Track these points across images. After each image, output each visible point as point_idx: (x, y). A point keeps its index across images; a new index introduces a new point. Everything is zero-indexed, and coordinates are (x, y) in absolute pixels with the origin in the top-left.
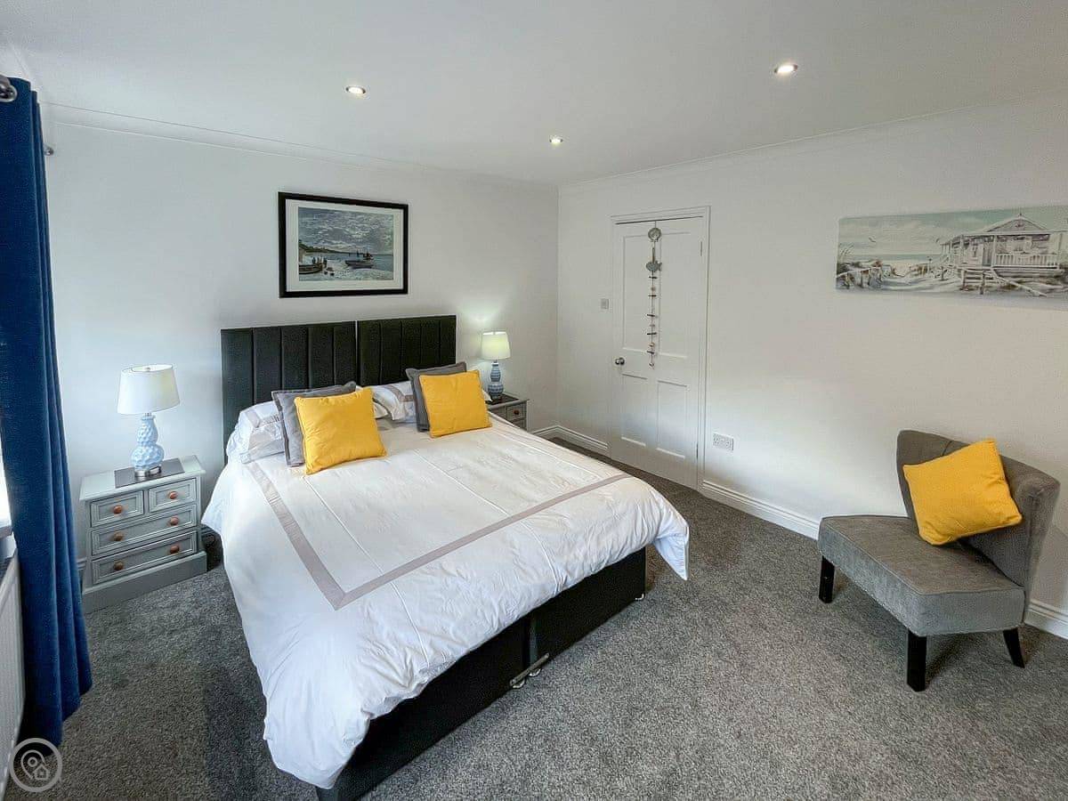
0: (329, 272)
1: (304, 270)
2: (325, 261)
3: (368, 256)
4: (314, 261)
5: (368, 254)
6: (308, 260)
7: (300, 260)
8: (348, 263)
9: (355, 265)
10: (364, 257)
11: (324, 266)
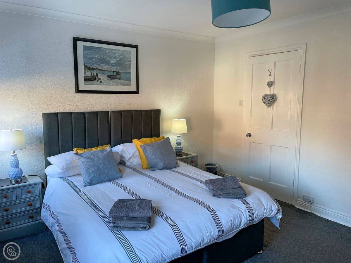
0: (99, 81)
1: (87, 79)
2: (97, 75)
3: (118, 73)
4: (91, 74)
6: (88, 74)
7: (85, 73)
8: (109, 76)
9: (112, 77)
10: (116, 73)
11: (96, 77)
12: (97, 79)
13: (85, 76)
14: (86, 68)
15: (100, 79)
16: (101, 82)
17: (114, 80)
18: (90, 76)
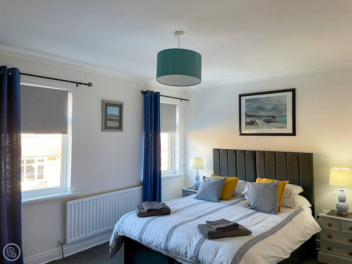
0: (257, 125)
1: (247, 124)
2: (255, 121)
4: (251, 120)
5: (273, 116)
6: (249, 120)
7: (246, 120)
8: (265, 121)
9: (268, 122)
10: (272, 117)
11: (254, 122)
12: (255, 124)
13: (246, 122)
14: (247, 116)
15: (257, 124)
17: (270, 124)
18: (249, 122)
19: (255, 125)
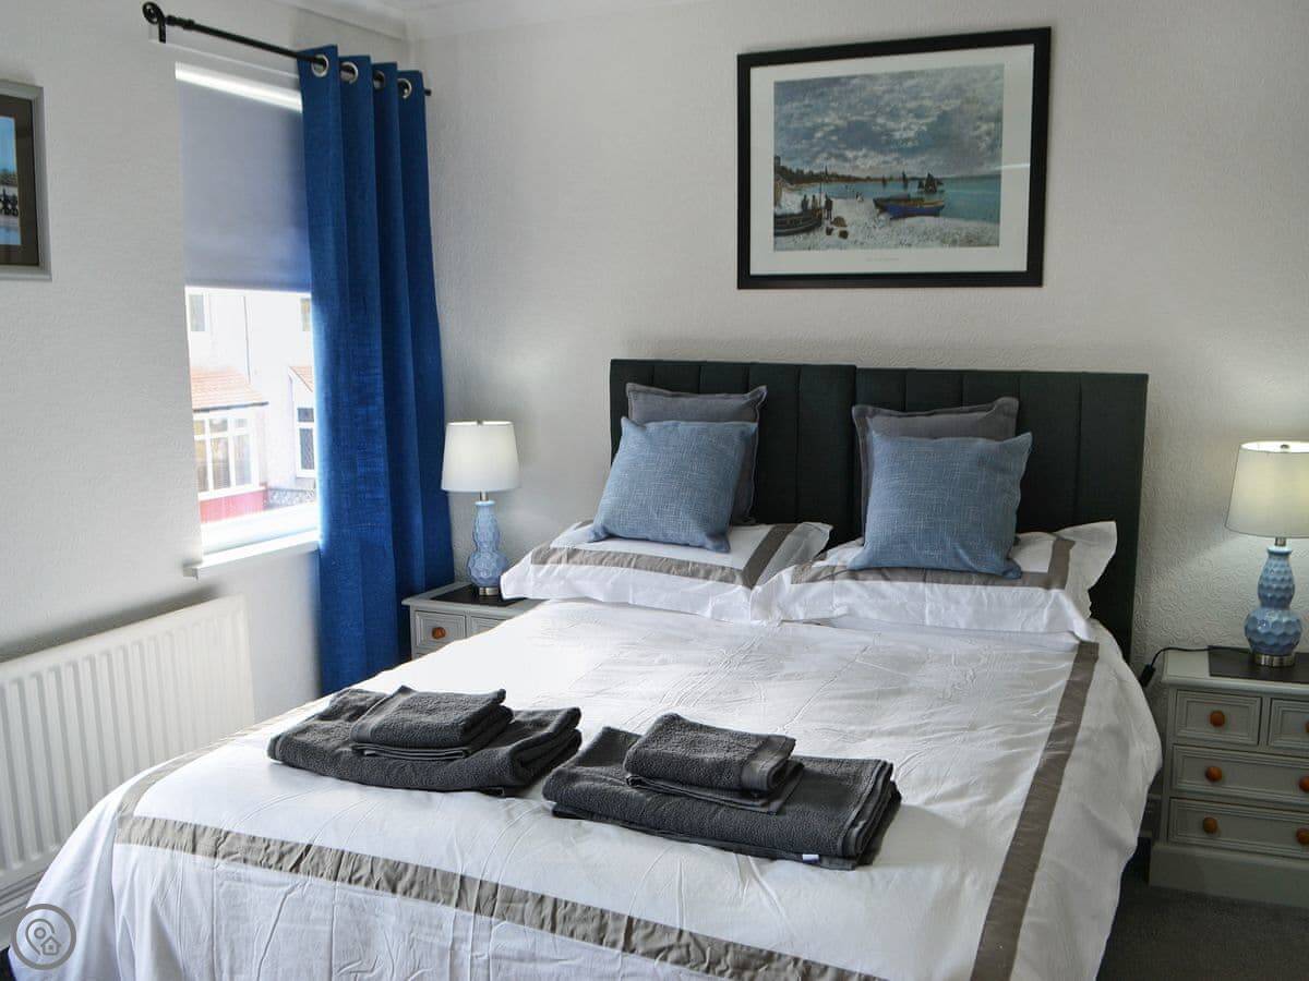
0: (837, 230)
1: (786, 226)
2: (829, 204)
3: (930, 185)
4: (804, 203)
5: (930, 179)
6: (792, 203)
7: (777, 202)
8: (882, 206)
9: (895, 208)
10: (920, 186)
11: (825, 215)
12: (827, 223)
13: (779, 212)
14: (786, 177)
15: (839, 221)
16: (844, 235)
17: (909, 221)
18: (796, 209)
19: (829, 232)
